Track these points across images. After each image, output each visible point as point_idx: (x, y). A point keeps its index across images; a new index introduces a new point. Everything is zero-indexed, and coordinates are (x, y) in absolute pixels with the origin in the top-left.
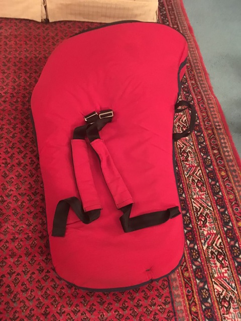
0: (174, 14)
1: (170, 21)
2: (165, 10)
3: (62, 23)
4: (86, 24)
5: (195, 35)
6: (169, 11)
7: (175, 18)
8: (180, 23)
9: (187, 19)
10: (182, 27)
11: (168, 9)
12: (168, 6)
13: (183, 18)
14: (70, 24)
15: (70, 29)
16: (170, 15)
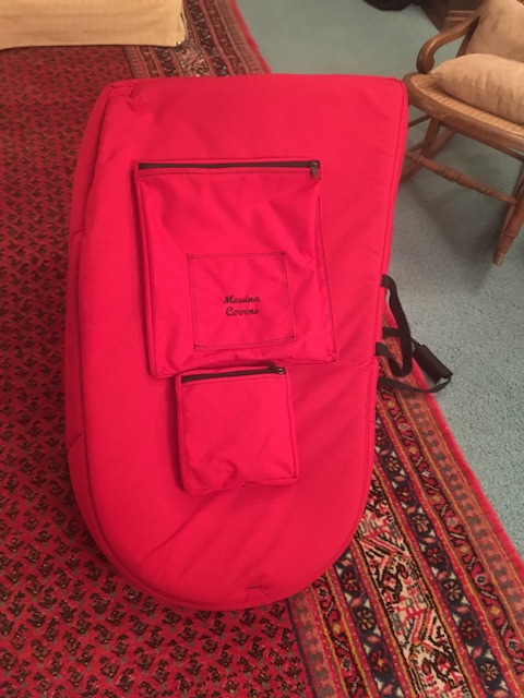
0: (220, 21)
1: (213, 32)
2: (203, 17)
3: (12, 52)
4: (56, 50)
5: (261, 51)
6: (211, 18)
7: (223, 27)
8: (232, 35)
9: (244, 28)
10: (235, 41)
11: (210, 15)
12: (208, 10)
13: (237, 26)
14: (26, 53)
15: (28, 61)
16: (213, 24)
